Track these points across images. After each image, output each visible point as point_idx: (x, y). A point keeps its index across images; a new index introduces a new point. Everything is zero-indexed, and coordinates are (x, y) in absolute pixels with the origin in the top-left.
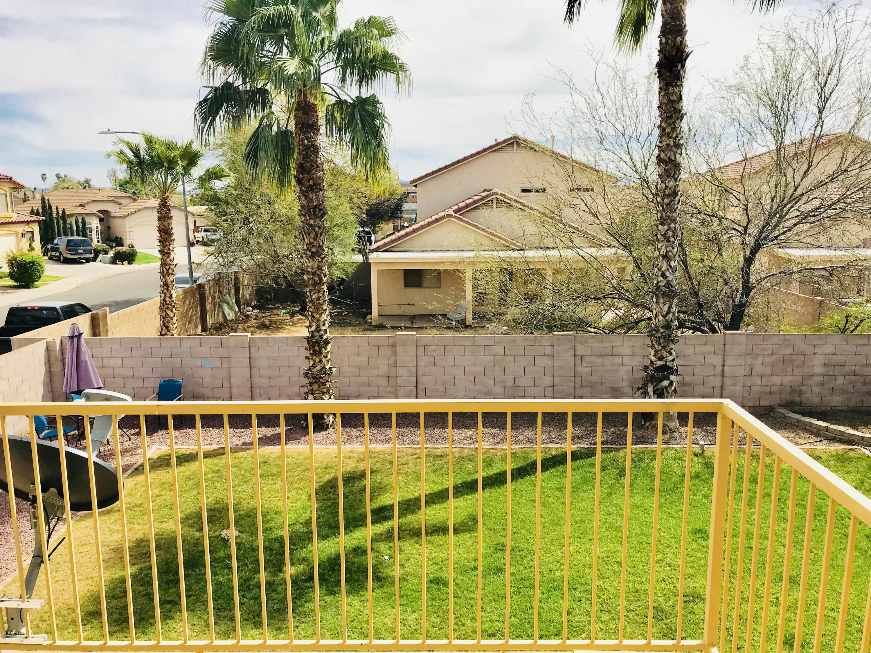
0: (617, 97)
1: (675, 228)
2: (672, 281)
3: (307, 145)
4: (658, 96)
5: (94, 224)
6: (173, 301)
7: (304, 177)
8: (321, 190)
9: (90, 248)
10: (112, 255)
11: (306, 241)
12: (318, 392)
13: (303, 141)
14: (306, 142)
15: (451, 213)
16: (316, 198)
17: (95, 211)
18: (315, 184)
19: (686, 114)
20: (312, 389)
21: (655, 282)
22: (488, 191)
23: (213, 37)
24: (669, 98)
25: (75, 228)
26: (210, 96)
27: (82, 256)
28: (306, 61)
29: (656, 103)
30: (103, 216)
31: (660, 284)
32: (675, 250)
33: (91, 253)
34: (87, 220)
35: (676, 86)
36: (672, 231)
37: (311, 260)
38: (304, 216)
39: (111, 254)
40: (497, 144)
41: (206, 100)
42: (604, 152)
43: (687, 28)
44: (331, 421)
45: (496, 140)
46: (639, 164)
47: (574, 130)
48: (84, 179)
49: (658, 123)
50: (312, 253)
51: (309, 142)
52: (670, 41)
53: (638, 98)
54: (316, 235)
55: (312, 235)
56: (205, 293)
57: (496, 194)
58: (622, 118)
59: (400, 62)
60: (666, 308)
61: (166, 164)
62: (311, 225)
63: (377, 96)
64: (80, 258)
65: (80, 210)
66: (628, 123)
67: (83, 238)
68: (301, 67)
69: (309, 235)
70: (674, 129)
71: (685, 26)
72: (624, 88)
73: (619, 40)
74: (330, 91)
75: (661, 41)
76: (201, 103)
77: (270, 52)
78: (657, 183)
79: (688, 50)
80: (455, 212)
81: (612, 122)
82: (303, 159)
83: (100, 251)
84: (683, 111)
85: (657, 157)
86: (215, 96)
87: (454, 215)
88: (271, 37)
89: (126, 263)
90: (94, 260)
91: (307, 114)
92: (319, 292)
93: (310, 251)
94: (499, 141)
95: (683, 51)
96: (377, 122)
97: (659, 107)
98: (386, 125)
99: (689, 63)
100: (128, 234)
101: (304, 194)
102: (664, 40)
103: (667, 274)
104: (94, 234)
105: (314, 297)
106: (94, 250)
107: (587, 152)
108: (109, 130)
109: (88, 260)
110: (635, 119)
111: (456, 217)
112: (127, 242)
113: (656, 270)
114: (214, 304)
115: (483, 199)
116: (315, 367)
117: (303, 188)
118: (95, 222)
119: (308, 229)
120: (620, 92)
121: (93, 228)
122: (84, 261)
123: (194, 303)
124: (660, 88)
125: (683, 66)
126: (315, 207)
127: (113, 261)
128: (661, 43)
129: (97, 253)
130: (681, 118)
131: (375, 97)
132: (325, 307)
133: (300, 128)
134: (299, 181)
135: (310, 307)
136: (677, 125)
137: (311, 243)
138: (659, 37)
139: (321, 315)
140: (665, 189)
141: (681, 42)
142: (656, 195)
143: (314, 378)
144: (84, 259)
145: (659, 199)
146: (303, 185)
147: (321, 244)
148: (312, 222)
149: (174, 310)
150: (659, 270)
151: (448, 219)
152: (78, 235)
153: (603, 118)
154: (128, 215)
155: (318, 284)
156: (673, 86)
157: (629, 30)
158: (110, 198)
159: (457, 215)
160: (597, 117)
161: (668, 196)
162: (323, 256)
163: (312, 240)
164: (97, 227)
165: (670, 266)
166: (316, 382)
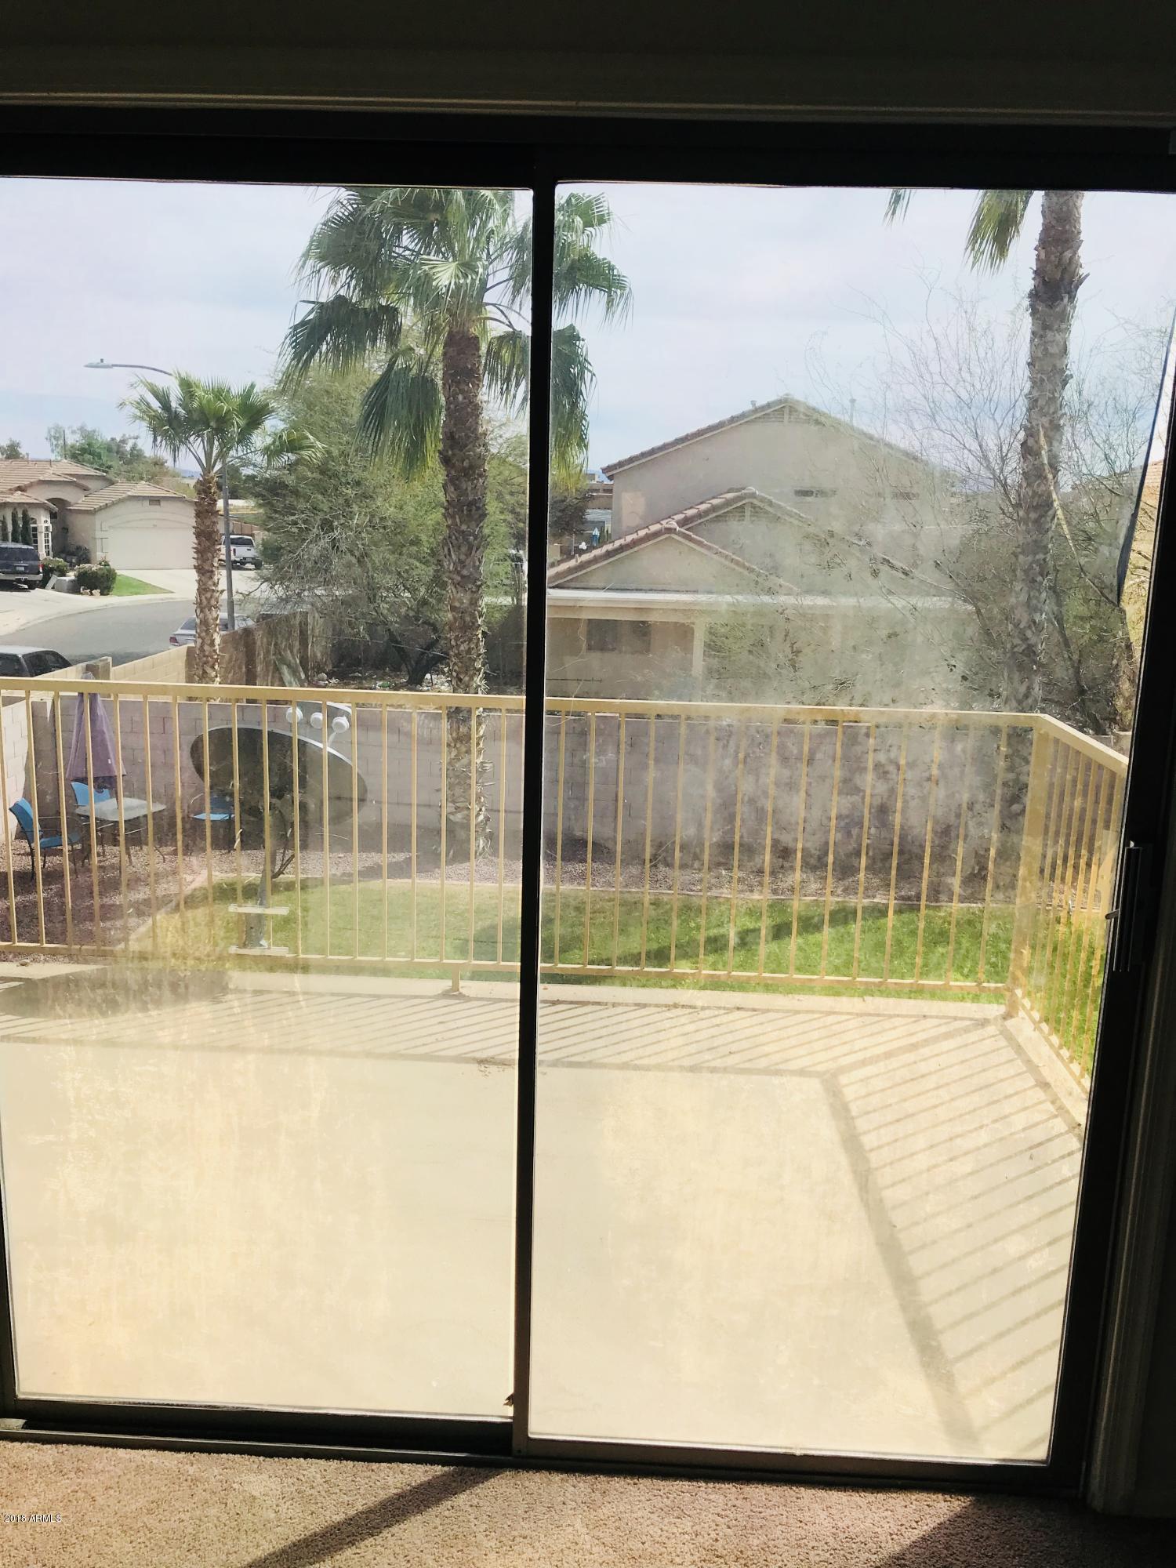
0: (960, 345)
1: (1044, 560)
2: (1035, 645)
3: (462, 403)
4: (1029, 345)
5: (43, 522)
6: (215, 651)
7: (454, 455)
8: (481, 476)
9: (36, 563)
10: (73, 578)
11: (453, 557)
12: (462, 799)
13: (455, 396)
14: (460, 397)
15: (674, 525)
16: (472, 489)
17: (43, 499)
18: (471, 467)
19: (1071, 376)
20: (453, 795)
21: (1009, 646)
22: (738, 490)
23: (324, 224)
24: (1046, 349)
25: (10, 528)
26: (311, 317)
27: (23, 578)
28: (467, 267)
29: (1024, 356)
30: (57, 509)
31: (1016, 650)
32: (1044, 595)
33: (39, 573)
34: (32, 514)
35: (1059, 330)
36: (1040, 565)
37: (460, 589)
38: (453, 517)
39: (71, 576)
40: (756, 410)
41: (303, 323)
42: (936, 434)
43: (1082, 237)
44: (481, 846)
45: (753, 403)
46: (991, 456)
47: (889, 395)
48: (8, 443)
49: (1026, 391)
50: (463, 577)
51: (465, 398)
52: (1053, 258)
53: (995, 347)
54: (470, 548)
55: (464, 549)
56: (255, 643)
57: (753, 495)
58: (969, 379)
59: (615, 273)
60: (1023, 689)
61: (212, 424)
62: (463, 532)
63: (577, 328)
64: (19, 581)
65: (17, 498)
66: (978, 386)
67: (25, 547)
68: (460, 275)
69: (459, 547)
70: (1053, 399)
71: (1079, 233)
72: (972, 329)
73: (973, 249)
74: (499, 316)
75: (1038, 255)
76: (295, 327)
77: (409, 250)
78: (1020, 486)
79: (1082, 272)
80: (681, 523)
81: (952, 385)
82: (455, 424)
83: (52, 570)
84: (1067, 372)
85: (1022, 445)
86: (320, 317)
87: (678, 529)
88: (412, 226)
89: (96, 592)
90: (43, 585)
91: (464, 353)
92: (470, 640)
93: (459, 573)
94: (758, 405)
95: (1073, 274)
96: (575, 371)
97: (1029, 364)
98: (587, 375)
99: (1081, 293)
100: (98, 542)
101: (452, 482)
102: (1043, 256)
103: (1029, 634)
104: (41, 538)
105: (462, 648)
106: (44, 567)
107: (910, 433)
108: (102, 361)
109: (32, 586)
110: (989, 380)
111: (680, 534)
112: (99, 555)
113: (1010, 627)
114: (267, 664)
115: (728, 503)
116: (459, 760)
117: (453, 472)
118: (43, 519)
119: (456, 539)
120: (966, 336)
121: (39, 530)
122: (26, 587)
123: (236, 660)
124: (1033, 333)
125: (1072, 298)
126: (470, 504)
127: (75, 588)
128: (1038, 259)
129: (48, 572)
130: (1065, 383)
131: (574, 328)
132: (478, 665)
133: (451, 374)
134: (446, 461)
135: (455, 664)
136: (1056, 395)
137: (461, 562)
138: (1036, 249)
139: (471, 678)
140: (1033, 497)
141: (1071, 259)
142: (1017, 506)
143: (458, 777)
144: (26, 582)
145: (1021, 513)
146: (453, 466)
147: (477, 563)
148: (464, 527)
149: (216, 667)
150: (1017, 626)
151: (667, 535)
152: (15, 540)
153: (937, 378)
154: (101, 509)
155: (470, 628)
156: (1053, 331)
157: (990, 234)
158: (70, 479)
159: (683, 530)
160: (927, 376)
161: (1036, 508)
162: (479, 583)
163: (463, 557)
164: (47, 528)
165: (1034, 622)
166: (459, 783)
